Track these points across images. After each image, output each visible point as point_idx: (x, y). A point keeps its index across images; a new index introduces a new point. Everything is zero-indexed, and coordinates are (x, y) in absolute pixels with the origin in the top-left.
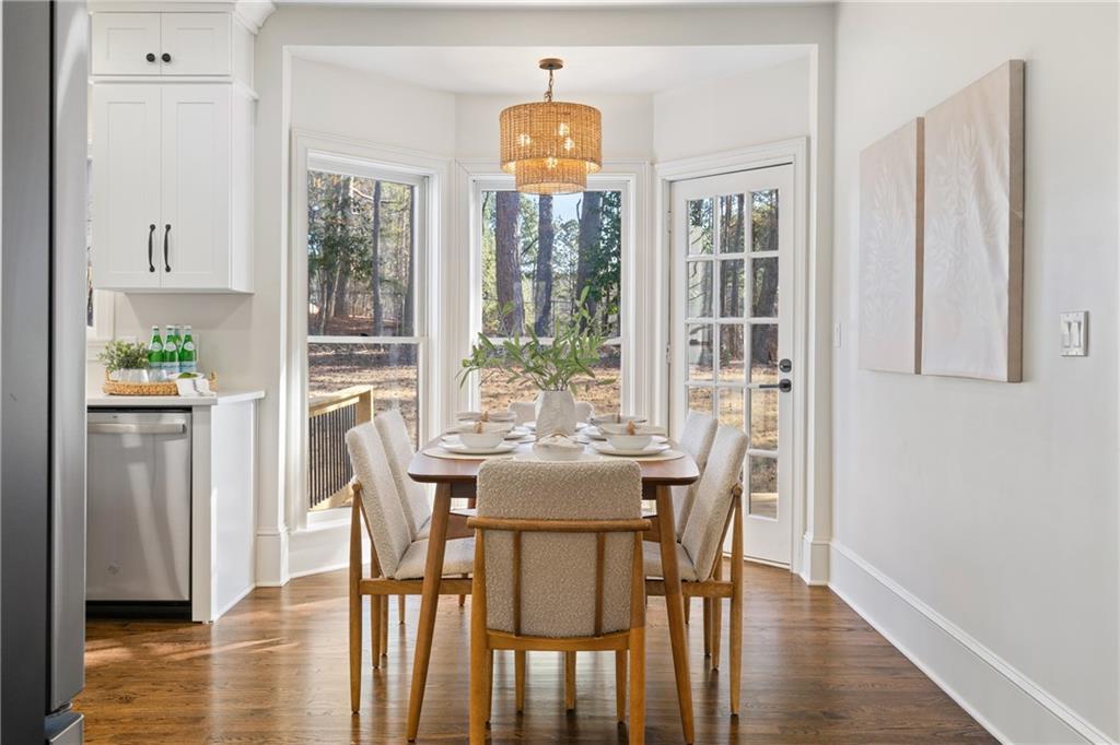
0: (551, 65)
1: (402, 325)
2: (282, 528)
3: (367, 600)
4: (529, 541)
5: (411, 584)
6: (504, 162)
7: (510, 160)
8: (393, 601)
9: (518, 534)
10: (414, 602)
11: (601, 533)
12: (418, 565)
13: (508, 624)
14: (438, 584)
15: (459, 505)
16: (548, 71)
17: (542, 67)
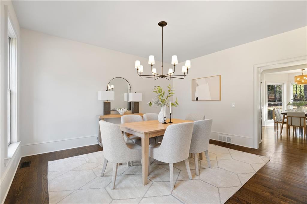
0: (303, 70)
1: (280, 100)
2: (265, 121)
3: (276, 124)
4: (292, 118)
5: (281, 123)
8: (279, 124)
9: (291, 117)
10: (281, 124)
11: (300, 118)
12: (282, 121)
13: (291, 124)
14: (284, 123)
15: (286, 116)
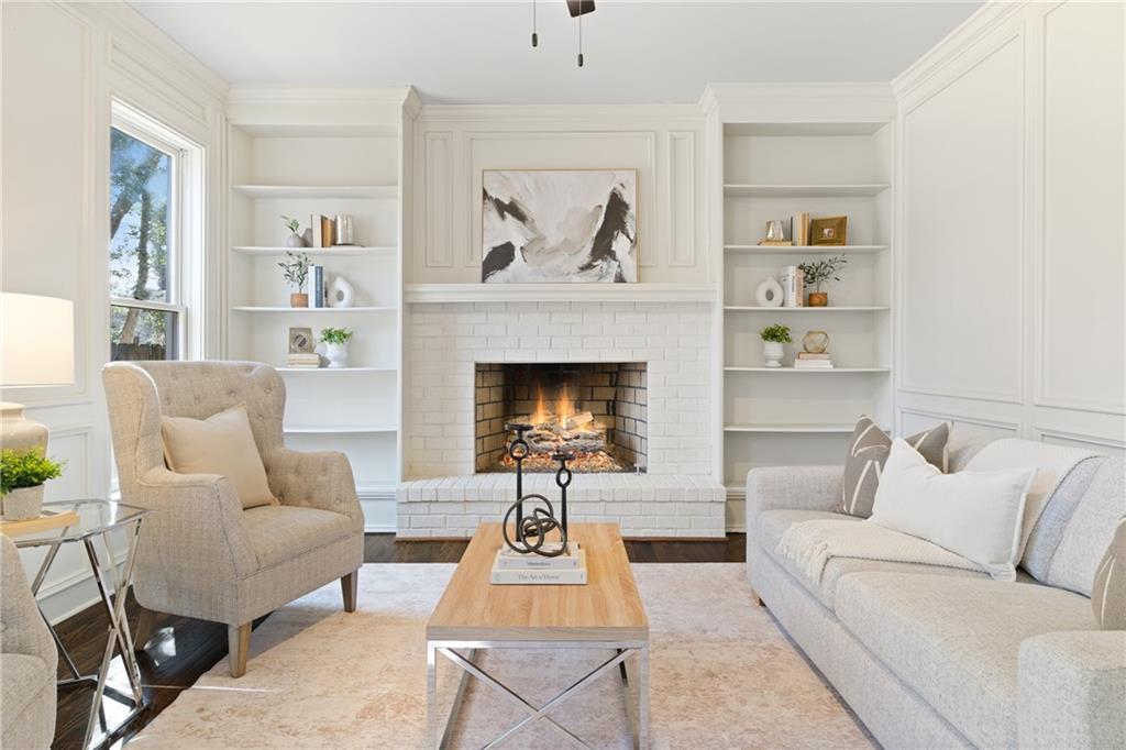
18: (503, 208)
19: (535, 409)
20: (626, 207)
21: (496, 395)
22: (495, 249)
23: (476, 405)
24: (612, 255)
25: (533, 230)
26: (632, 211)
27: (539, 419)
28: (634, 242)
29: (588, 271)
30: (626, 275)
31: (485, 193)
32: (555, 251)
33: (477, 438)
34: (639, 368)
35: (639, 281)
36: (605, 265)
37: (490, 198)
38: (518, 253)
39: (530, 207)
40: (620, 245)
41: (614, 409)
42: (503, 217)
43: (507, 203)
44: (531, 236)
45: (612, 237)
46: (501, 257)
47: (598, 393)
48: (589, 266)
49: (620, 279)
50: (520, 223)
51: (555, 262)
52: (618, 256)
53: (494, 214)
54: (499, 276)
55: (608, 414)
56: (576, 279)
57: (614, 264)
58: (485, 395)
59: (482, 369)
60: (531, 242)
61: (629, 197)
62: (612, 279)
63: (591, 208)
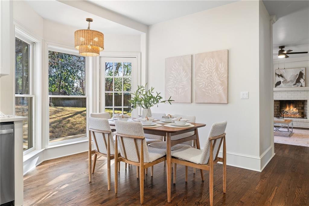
0: (89, 20)
6: (76, 46)
7: (78, 45)
16: (88, 22)
17: (87, 20)
18: (279, 75)
19: (286, 108)
20: (303, 74)
21: (278, 105)
22: (278, 82)
23: (274, 107)
24: (300, 82)
25: (285, 79)
26: (304, 74)
27: (287, 109)
28: (304, 80)
29: (295, 85)
30: (303, 85)
31: (276, 73)
32: (289, 82)
33: (274, 112)
34: (306, 101)
35: (306, 86)
36: (298, 84)
37: (277, 74)
38: (282, 83)
39: (284, 75)
40: (302, 81)
41: (303, 109)
42: (279, 77)
43: (280, 74)
44: (284, 80)
45: (300, 79)
46: (279, 83)
47: (300, 105)
48: (295, 84)
49: (301, 86)
50: (282, 78)
51: (289, 84)
52: (301, 82)
53: (277, 77)
54: (278, 86)
55: (302, 109)
56: (293, 86)
57: (300, 84)
58: (276, 105)
59: (275, 101)
60: (284, 81)
61: (304, 72)
62: (300, 86)
63: (296, 75)
